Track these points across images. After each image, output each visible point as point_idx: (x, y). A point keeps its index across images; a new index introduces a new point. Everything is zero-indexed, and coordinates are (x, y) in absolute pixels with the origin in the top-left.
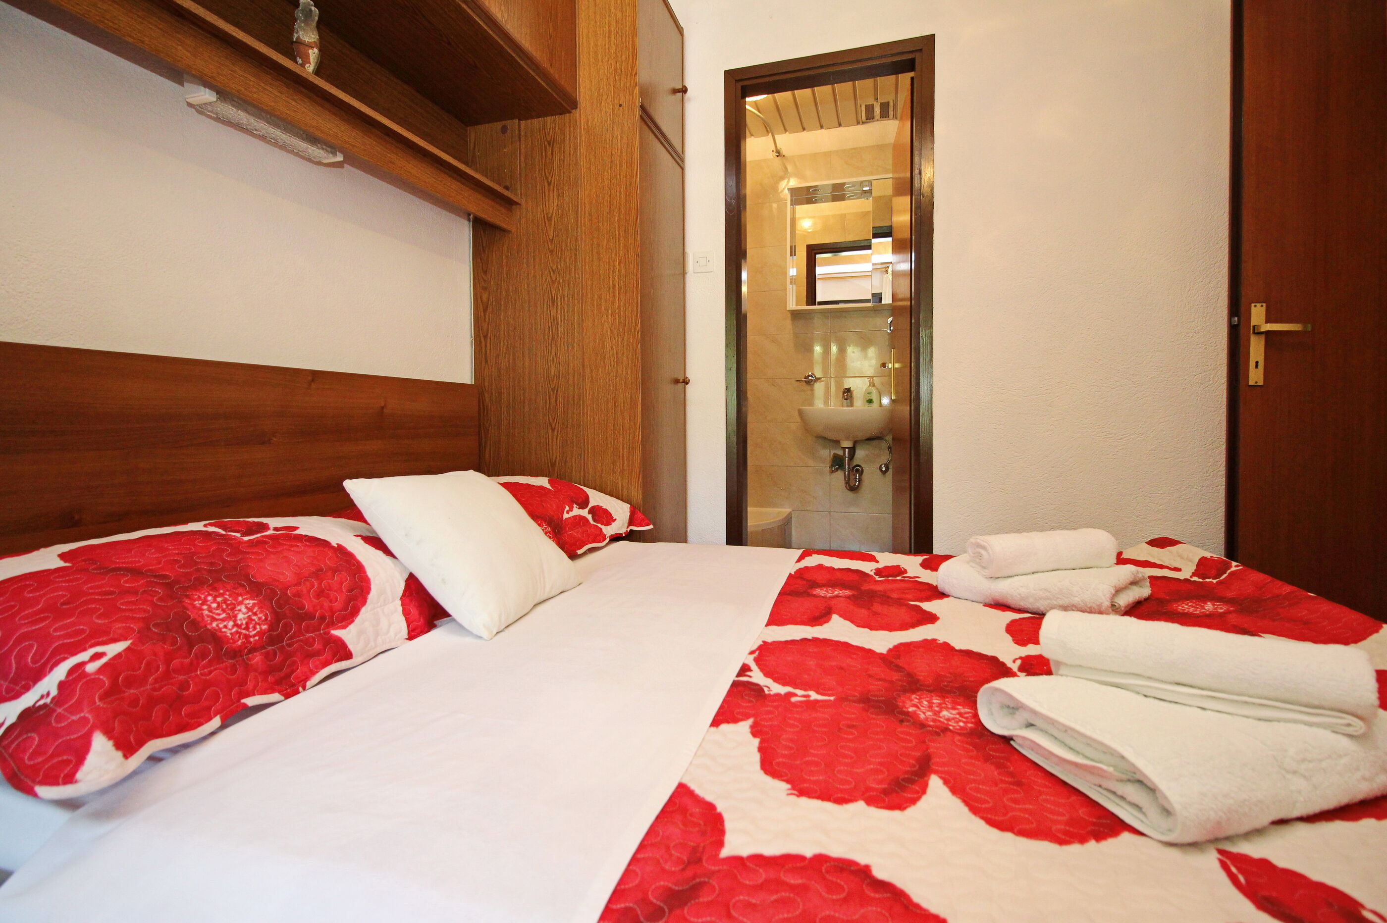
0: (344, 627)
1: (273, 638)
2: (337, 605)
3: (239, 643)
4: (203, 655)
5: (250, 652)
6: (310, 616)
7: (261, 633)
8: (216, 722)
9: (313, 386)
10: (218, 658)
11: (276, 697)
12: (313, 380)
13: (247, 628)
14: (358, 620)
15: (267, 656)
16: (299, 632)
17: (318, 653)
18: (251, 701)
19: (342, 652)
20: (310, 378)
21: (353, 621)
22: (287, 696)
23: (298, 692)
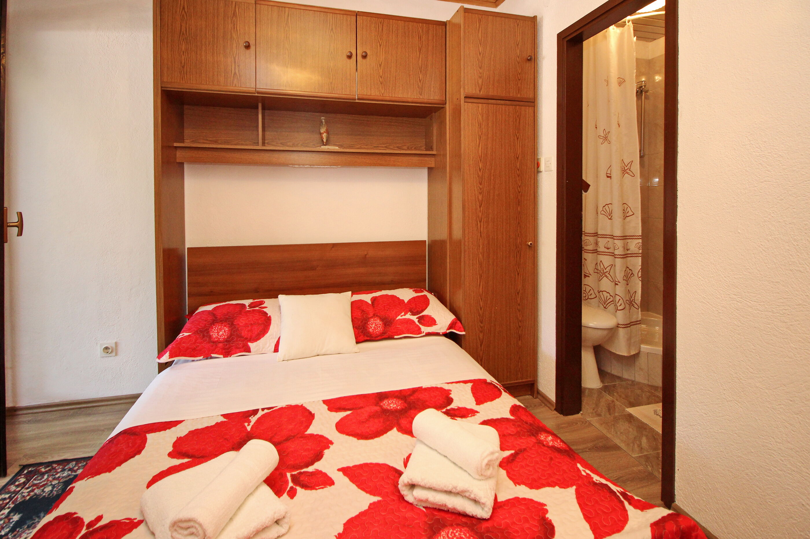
0: (252, 343)
1: (228, 341)
2: (254, 335)
3: (216, 340)
4: (205, 340)
5: (219, 343)
6: (241, 337)
7: (224, 338)
8: (201, 357)
9: (333, 249)
10: (209, 342)
11: (222, 356)
12: (333, 247)
13: (220, 336)
14: (258, 342)
15: (224, 345)
16: (237, 341)
17: (240, 348)
18: (213, 355)
19: (248, 350)
20: (332, 246)
21: (257, 341)
22: (224, 357)
23: (228, 357)
